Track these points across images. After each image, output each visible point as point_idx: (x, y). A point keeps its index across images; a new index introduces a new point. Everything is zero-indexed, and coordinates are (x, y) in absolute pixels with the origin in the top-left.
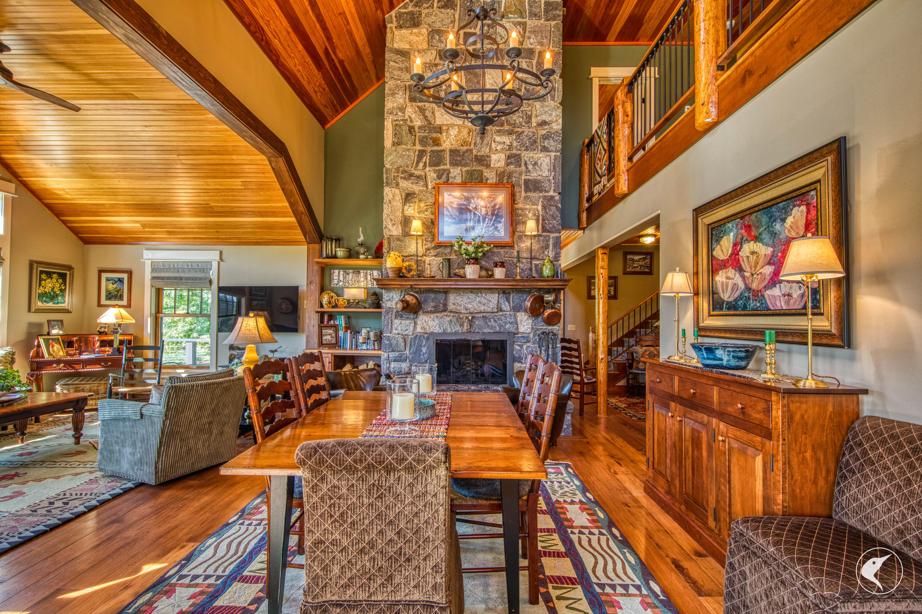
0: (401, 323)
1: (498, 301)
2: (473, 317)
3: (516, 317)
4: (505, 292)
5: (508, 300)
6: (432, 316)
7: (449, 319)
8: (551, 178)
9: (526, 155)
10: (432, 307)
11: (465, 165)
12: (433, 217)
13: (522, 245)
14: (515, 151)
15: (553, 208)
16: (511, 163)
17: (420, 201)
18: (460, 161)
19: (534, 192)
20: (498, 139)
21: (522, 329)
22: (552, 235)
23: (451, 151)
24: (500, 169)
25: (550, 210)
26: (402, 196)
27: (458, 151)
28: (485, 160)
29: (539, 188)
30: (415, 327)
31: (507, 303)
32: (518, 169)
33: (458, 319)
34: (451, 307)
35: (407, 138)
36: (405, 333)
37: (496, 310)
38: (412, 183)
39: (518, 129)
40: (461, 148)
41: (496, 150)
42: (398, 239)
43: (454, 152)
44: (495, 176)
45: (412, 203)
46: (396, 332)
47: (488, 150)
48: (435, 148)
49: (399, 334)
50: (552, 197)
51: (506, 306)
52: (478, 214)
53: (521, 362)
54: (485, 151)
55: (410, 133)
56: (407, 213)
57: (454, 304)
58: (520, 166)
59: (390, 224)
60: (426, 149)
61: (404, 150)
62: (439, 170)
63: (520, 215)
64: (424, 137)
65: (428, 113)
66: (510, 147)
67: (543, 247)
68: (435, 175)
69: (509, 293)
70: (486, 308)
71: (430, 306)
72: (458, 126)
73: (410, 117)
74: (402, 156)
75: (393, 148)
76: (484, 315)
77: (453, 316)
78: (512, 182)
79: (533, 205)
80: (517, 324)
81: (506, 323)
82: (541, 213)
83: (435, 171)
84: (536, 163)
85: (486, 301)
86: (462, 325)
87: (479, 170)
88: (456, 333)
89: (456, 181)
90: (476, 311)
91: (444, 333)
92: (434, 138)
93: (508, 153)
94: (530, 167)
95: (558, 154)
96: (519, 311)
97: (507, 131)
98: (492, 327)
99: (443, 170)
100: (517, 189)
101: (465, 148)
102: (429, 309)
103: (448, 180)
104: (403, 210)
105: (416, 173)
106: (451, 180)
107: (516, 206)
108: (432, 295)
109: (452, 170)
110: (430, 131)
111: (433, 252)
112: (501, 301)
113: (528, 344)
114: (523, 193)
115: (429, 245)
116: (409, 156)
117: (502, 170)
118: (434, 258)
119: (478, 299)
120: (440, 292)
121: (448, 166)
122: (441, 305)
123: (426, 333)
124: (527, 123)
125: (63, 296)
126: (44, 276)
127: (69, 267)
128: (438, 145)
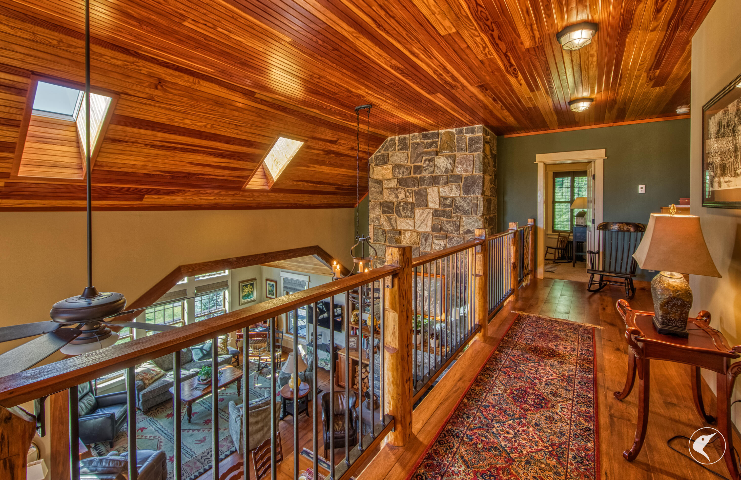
20: (436, 242)
35: (381, 237)
55: (383, 234)
64: (390, 238)
65: (393, 222)
92: (397, 238)
110: (394, 234)
124: (456, 231)
125: (253, 294)
126: (244, 287)
127: (254, 279)
128: (398, 243)
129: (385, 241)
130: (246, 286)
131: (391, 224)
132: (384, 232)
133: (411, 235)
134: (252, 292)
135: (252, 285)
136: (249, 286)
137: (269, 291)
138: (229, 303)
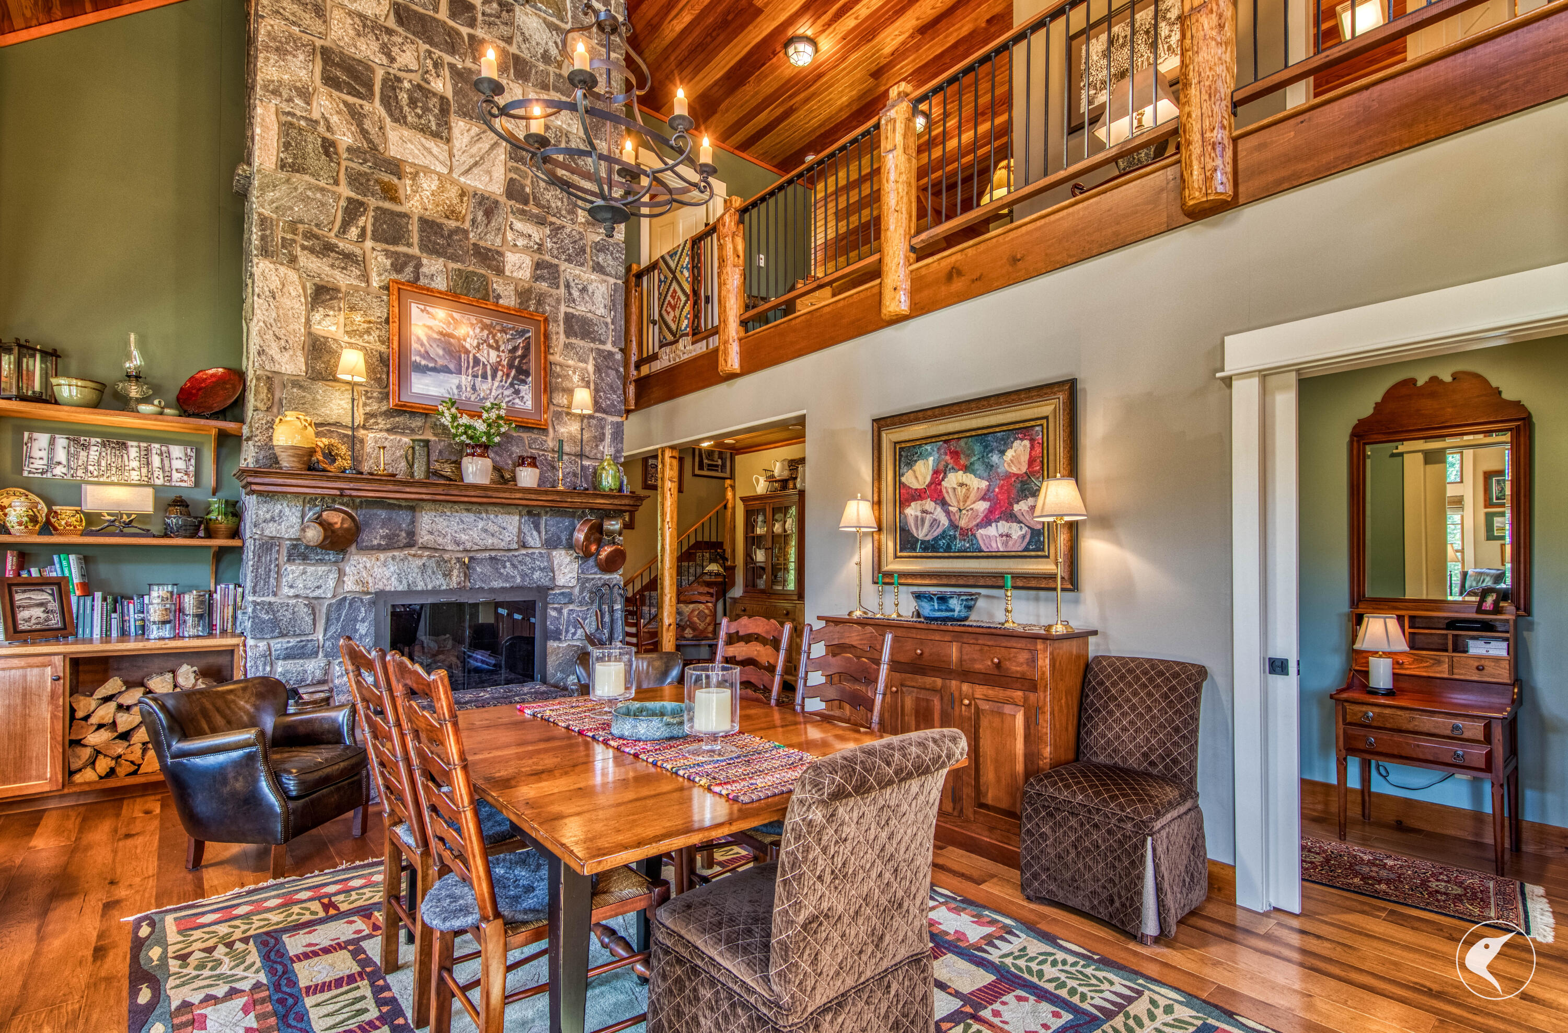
0: (304, 573)
1: (519, 529)
2: (471, 559)
3: (550, 559)
4: (532, 513)
5: (537, 528)
6: (382, 556)
7: (420, 562)
8: (609, 320)
9: (569, 270)
10: (382, 537)
11: (454, 258)
12: (383, 348)
13: (562, 430)
14: (547, 258)
15: (612, 373)
16: (542, 278)
17: (352, 308)
18: (442, 246)
19: (582, 339)
20: (518, 225)
21: (561, 580)
22: (610, 419)
23: (423, 221)
24: (522, 283)
25: (608, 375)
26: (304, 288)
27: (440, 226)
28: (494, 258)
29: (590, 333)
30: (340, 581)
31: (535, 533)
32: (554, 291)
33: (441, 562)
34: (424, 537)
35: (315, 160)
36: (316, 594)
37: (515, 546)
38: (332, 266)
39: (554, 219)
40: (446, 221)
41: (515, 245)
42: (296, 384)
43: (427, 225)
44: (512, 293)
45: (332, 308)
46: (291, 592)
47: (498, 241)
48: (387, 205)
49: (297, 596)
50: (611, 354)
51: (534, 539)
52: (483, 359)
53: (559, 639)
54: (492, 241)
55: (327, 153)
56: (318, 329)
57: (431, 533)
58: (558, 288)
59: (274, 345)
60: (365, 200)
61: (310, 187)
62: (396, 253)
63: (559, 376)
64: (360, 174)
65: (368, 126)
66: (540, 248)
67: (595, 437)
68: (388, 263)
69: (539, 515)
70: (496, 541)
71: (377, 535)
72: (439, 175)
73: (324, 118)
74: (305, 200)
75: (282, 175)
76: (493, 554)
77: (430, 557)
78: (544, 312)
79: (580, 361)
80: (553, 571)
81: (533, 569)
82: (592, 377)
83: (388, 254)
84: (584, 290)
85: (496, 528)
86: (447, 575)
87: (483, 276)
88: (435, 592)
89: (433, 285)
90: (476, 547)
91: (410, 592)
92: (385, 183)
93: (537, 257)
94: (576, 294)
95: (620, 282)
96: (555, 548)
97: (537, 216)
98: (507, 578)
99: (406, 255)
100: (552, 327)
101: (453, 224)
102: (375, 542)
103: (417, 278)
104: (308, 321)
105: (341, 245)
106: (423, 281)
107: (551, 358)
108: (383, 514)
109: (425, 261)
110: (376, 165)
111: (382, 423)
112: (525, 529)
113: (571, 607)
114: (562, 336)
115: (374, 407)
116: (323, 204)
117: (526, 285)
118: (385, 435)
119: (481, 524)
120: (400, 507)
121: (415, 251)
122: (403, 534)
123: (368, 593)
124: (569, 212)
128: (392, 200)
129: (336, 181)
131: (364, 132)
132: (330, 146)
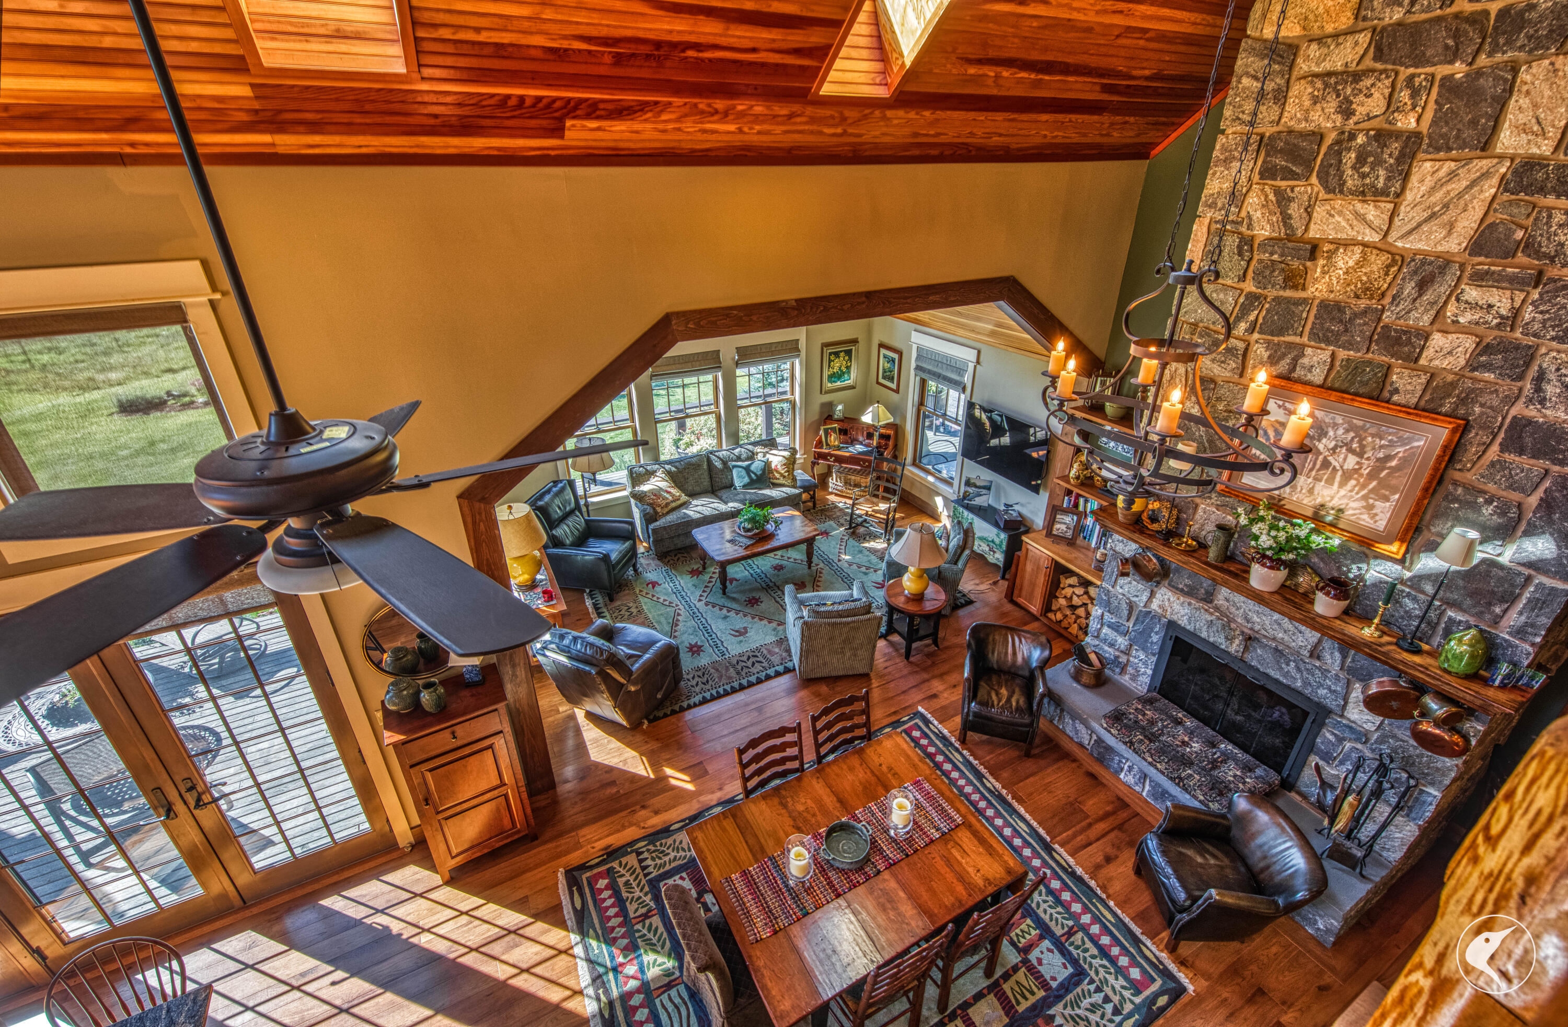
0: (1132, 583)
1: (1318, 643)
2: (1255, 639)
3: (1347, 688)
5: (1343, 654)
6: (1182, 598)
7: (1209, 618)
9: (1553, 355)
10: (1187, 585)
11: (1348, 346)
14: (1517, 336)
16: (1487, 367)
18: (1338, 335)
19: (1533, 457)
20: (1472, 293)
21: (1352, 716)
22: (1541, 579)
23: (1324, 306)
24: (1444, 375)
27: (1343, 309)
28: (1409, 341)
29: (1555, 451)
30: (1150, 600)
31: (1337, 655)
32: (1506, 386)
33: (1226, 627)
34: (1219, 602)
35: (1229, 263)
36: (1134, 600)
37: (1307, 653)
39: (1563, 273)
40: (1352, 303)
41: (1455, 322)
43: (1330, 310)
44: (1419, 389)
46: (1121, 591)
47: (1426, 319)
49: (1124, 595)
51: (1334, 659)
53: (1328, 763)
54: (1419, 319)
55: (1240, 254)
57: (1227, 600)
58: (1521, 377)
60: (1265, 292)
61: (1217, 289)
62: (1279, 344)
64: (1267, 266)
65: (1295, 210)
66: (1508, 321)
68: (1266, 355)
70: (1287, 638)
71: (1184, 582)
72: (1365, 245)
73: (1249, 217)
76: (1280, 648)
78: (1467, 415)
79: (1511, 487)
80: (1346, 703)
81: (1321, 685)
82: (1527, 515)
83: (1270, 345)
86: (1230, 639)
87: (1382, 365)
88: (1214, 646)
89: (1309, 377)
90: (1264, 632)
91: (1194, 635)
92: (1292, 270)
93: (1490, 337)
94: (1553, 390)
97: (1513, 277)
98: (1287, 674)
99: (1290, 346)
100: (1476, 436)
102: (1181, 586)
103: (1293, 369)
106: (1299, 373)
107: (1456, 476)
109: (1309, 351)
110: (1285, 254)
111: (1215, 499)
112: (1326, 646)
113: (1358, 746)
114: (1493, 451)
116: (1223, 304)
117: (1450, 378)
118: (1214, 509)
119: (1275, 620)
121: (1305, 339)
122: (1203, 591)
123: (1165, 618)
125: (849, 373)
126: (832, 357)
127: (855, 341)
128: (1295, 287)
129: (1243, 278)
130: (837, 354)
131: (1286, 218)
132: (1247, 244)
133: (1363, 261)
134: (848, 368)
135: (848, 353)
136: (842, 354)
137: (884, 371)
138: (801, 386)
